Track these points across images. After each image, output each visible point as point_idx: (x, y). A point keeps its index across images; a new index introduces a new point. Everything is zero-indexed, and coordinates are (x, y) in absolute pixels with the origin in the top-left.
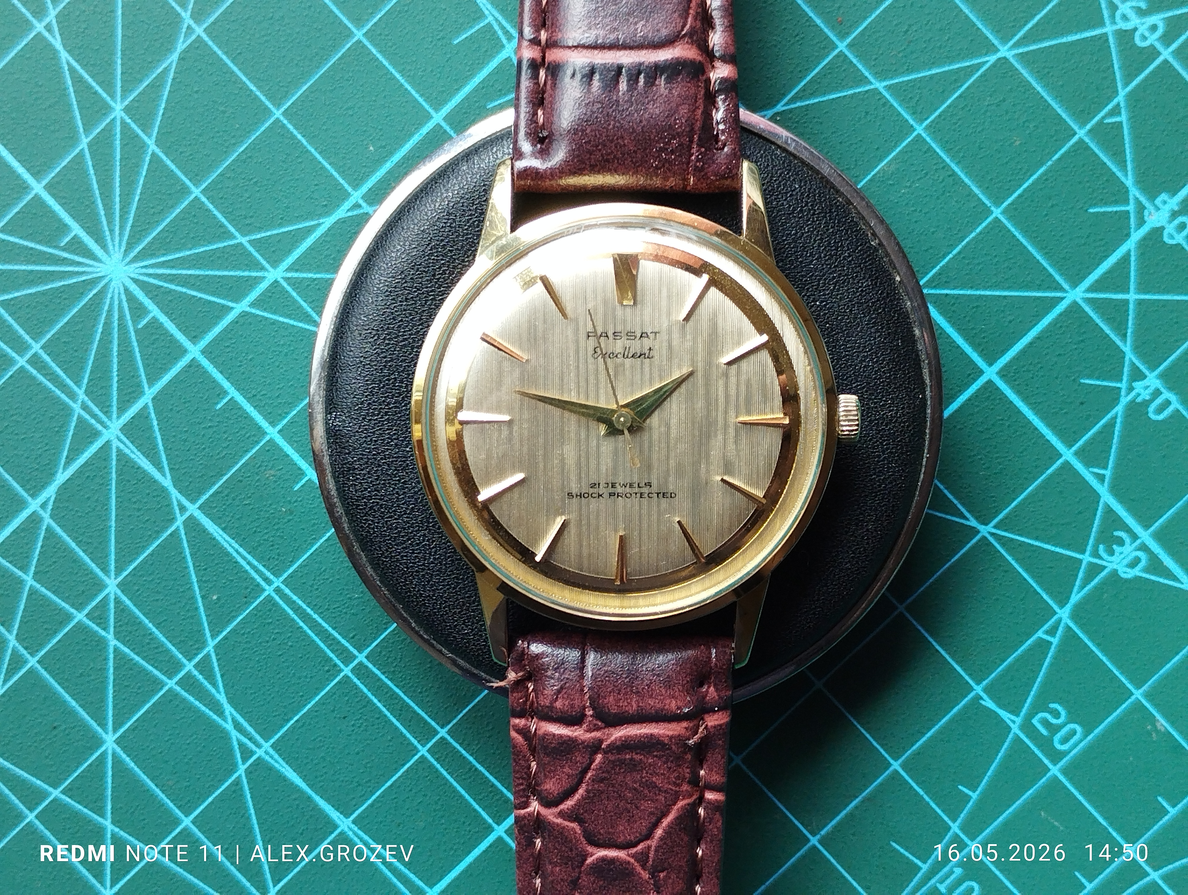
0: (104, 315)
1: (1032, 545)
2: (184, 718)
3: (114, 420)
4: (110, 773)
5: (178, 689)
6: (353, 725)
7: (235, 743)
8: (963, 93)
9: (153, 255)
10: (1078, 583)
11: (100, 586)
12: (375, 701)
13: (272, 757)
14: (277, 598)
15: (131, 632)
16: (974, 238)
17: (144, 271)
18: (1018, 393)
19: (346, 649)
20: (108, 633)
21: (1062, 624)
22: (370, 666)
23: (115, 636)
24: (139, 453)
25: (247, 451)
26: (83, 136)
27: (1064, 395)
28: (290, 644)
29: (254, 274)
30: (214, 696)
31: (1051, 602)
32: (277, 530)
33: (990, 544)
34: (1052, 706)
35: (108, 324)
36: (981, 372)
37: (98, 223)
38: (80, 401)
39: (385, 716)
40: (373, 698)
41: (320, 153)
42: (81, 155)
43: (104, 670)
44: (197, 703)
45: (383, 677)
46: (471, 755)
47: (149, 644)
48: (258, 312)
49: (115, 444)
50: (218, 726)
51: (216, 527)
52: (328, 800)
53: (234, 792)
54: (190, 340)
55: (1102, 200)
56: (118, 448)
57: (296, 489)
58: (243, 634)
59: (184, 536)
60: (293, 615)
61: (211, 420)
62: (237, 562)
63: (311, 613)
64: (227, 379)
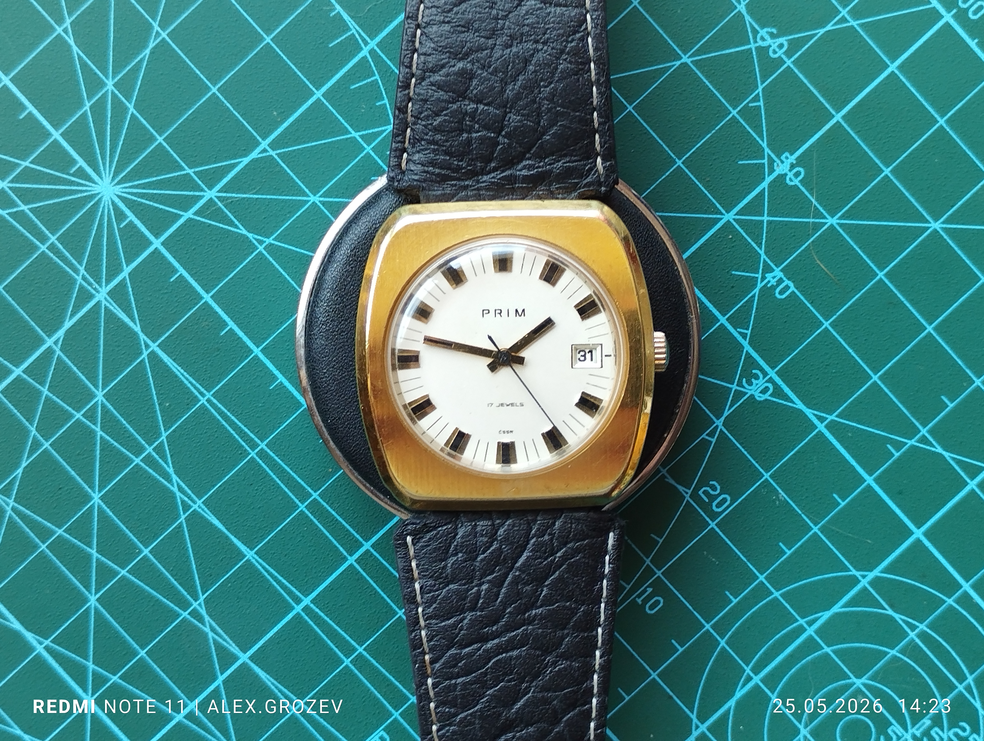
0: (98, 219)
1: (700, 378)
2: (145, 483)
3: (103, 288)
4: (96, 519)
5: (143, 465)
6: (257, 490)
7: (179, 500)
8: (659, 84)
9: (130, 181)
10: (729, 403)
11: (92, 396)
12: (272, 474)
13: (203, 510)
14: (208, 405)
15: (112, 427)
16: (663, 180)
17: (124, 190)
19: (252, 440)
20: (97, 427)
21: (719, 430)
22: (268, 451)
23: (101, 428)
24: (119, 309)
25: (190, 309)
26: (87, 102)
27: (721, 282)
28: (216, 436)
29: (197, 193)
30: (165, 469)
31: (712, 416)
32: (210, 361)
34: (711, 483)
35: (100, 225)
37: (95, 158)
38: (81, 274)
39: (278, 484)
40: (270, 472)
41: (241, 116)
42: (85, 114)
43: (93, 451)
44: (154, 474)
45: (276, 458)
46: (334, 510)
47: (123, 434)
48: (198, 218)
49: (104, 302)
50: (168, 489)
51: (169, 359)
52: (239, 539)
53: (178, 532)
54: (154, 236)
55: (747, 156)
56: (105, 305)
57: (222, 334)
58: (186, 429)
59: (147, 364)
60: (219, 418)
61: (167, 288)
62: (182, 382)
63: (231, 416)
64: (178, 261)
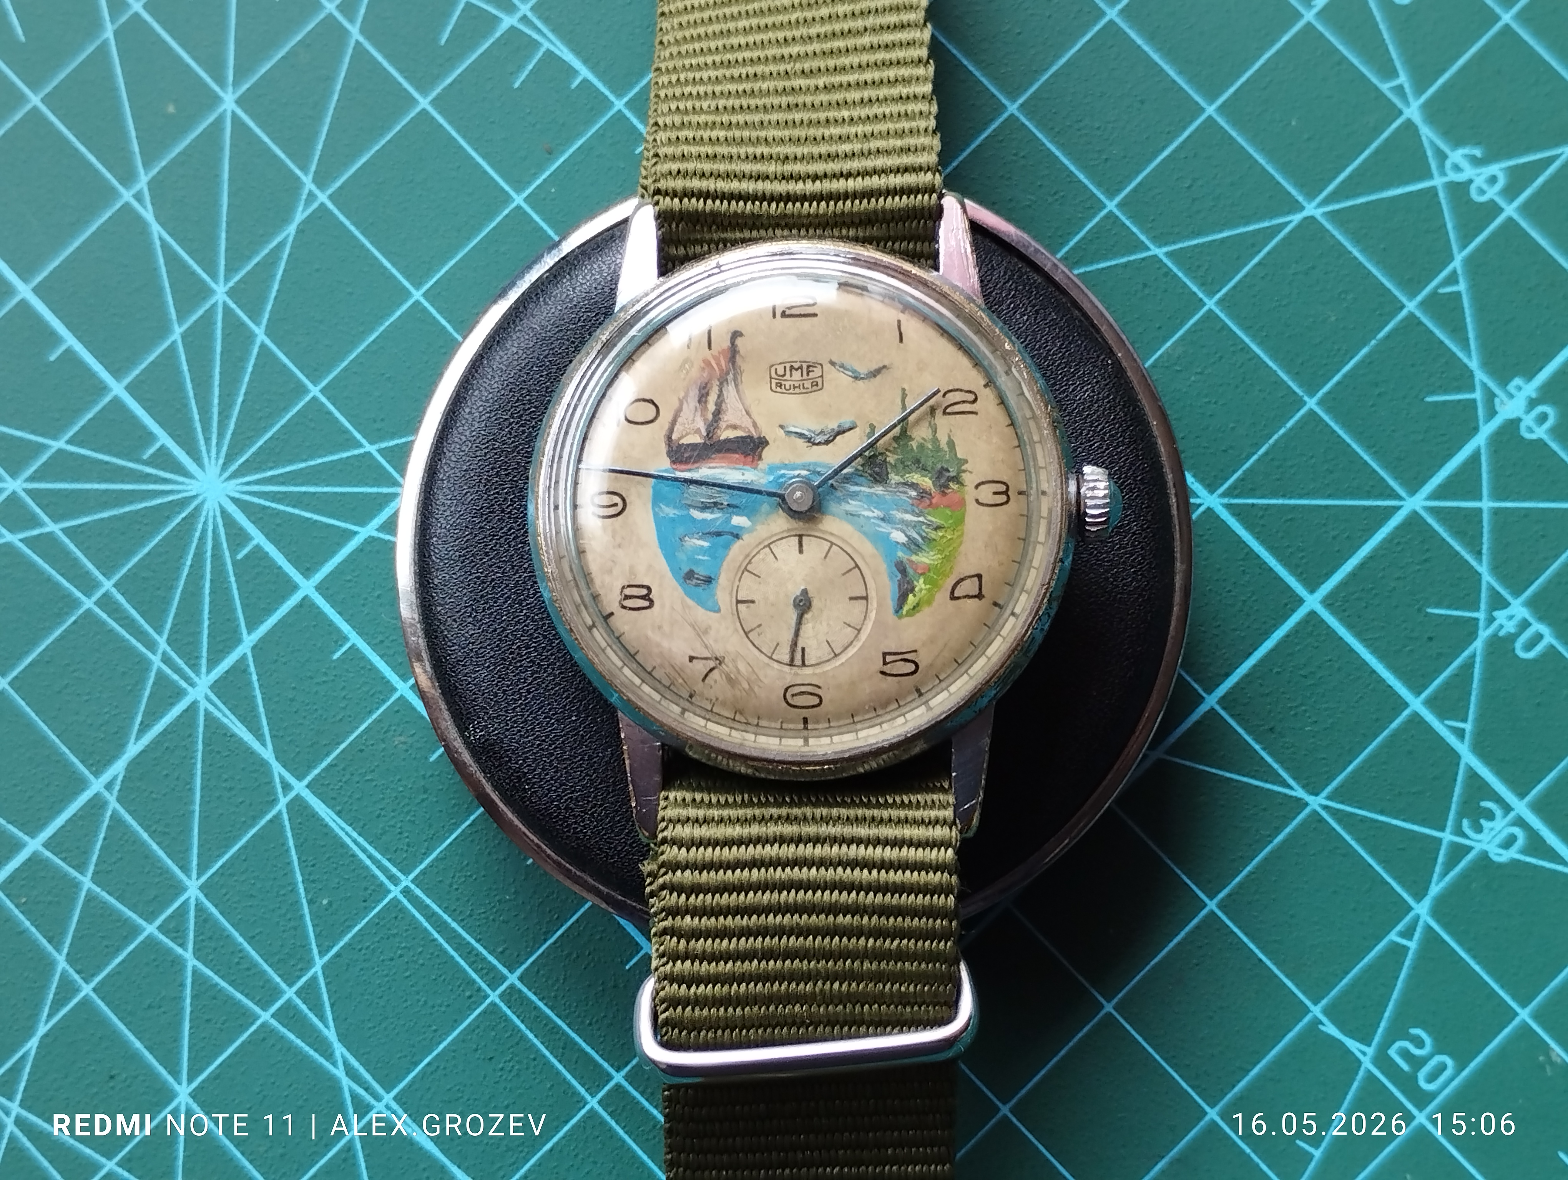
0: (194, 545)
1: (1377, 821)
2: (280, 1061)
3: (203, 676)
5: (274, 1023)
6: (502, 1069)
7: (347, 1095)
8: (1262, 260)
9: (257, 470)
10: (1438, 869)
11: (178, 889)
12: (531, 1036)
14: (405, 902)
15: (215, 949)
16: (1284, 435)
17: (246, 488)
18: (1350, 627)
19: (493, 968)
20: (186, 950)
21: (1421, 923)
22: (524, 990)
23: (194, 954)
24: (232, 717)
25: (370, 712)
26: (176, 326)
27: (1406, 629)
28: (421, 961)
29: (385, 490)
30: (320, 1032)
31: (1405, 896)
32: (408, 812)
33: (1322, 820)
34: (1413, 1031)
35: (199, 554)
36: (1301, 601)
37: (191, 430)
38: (160, 652)
39: (544, 1056)
40: (527, 1032)
42: (172, 348)
43: (179, 999)
44: (298, 1042)
45: (541, 1004)
47: (238, 963)
48: (387, 537)
49: (203, 704)
50: (326, 1072)
51: (329, 811)
53: (344, 1160)
54: (302, 574)
55: (1441, 387)
56: (206, 710)
57: (432, 760)
58: (360, 950)
59: (287, 823)
60: (426, 924)
61: (326, 674)
62: (354, 855)
63: (449, 920)
64: (347, 621)
